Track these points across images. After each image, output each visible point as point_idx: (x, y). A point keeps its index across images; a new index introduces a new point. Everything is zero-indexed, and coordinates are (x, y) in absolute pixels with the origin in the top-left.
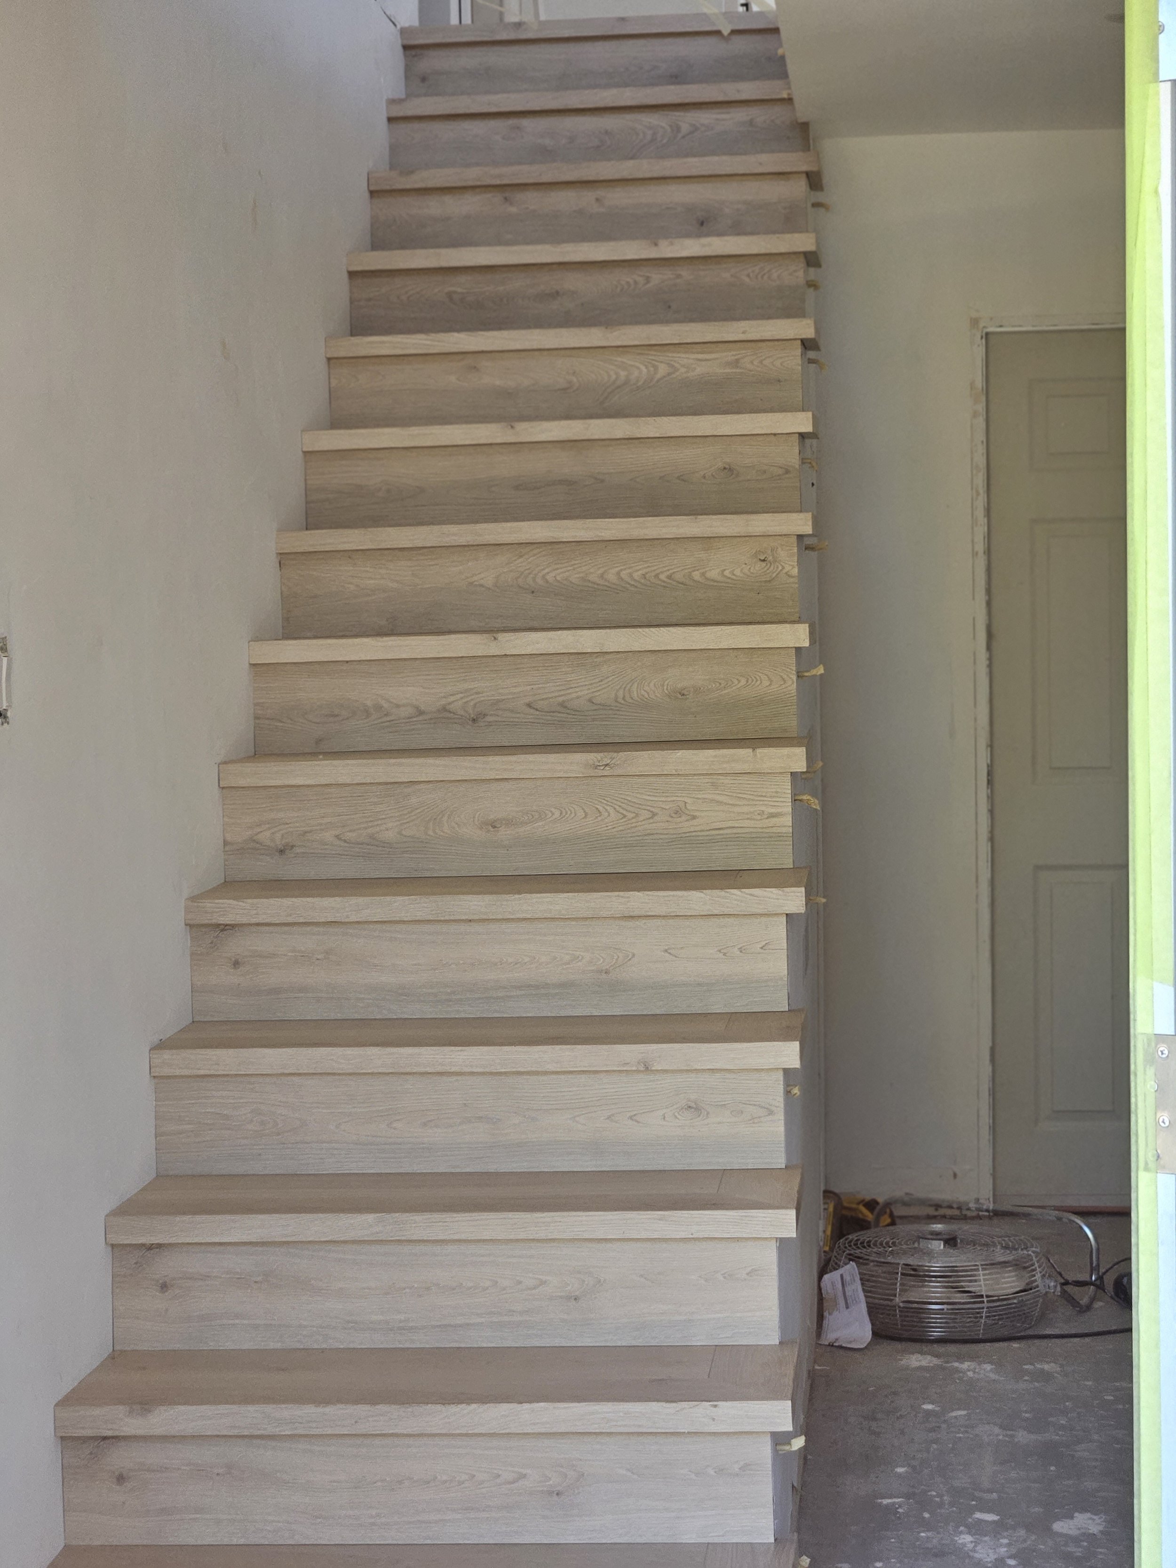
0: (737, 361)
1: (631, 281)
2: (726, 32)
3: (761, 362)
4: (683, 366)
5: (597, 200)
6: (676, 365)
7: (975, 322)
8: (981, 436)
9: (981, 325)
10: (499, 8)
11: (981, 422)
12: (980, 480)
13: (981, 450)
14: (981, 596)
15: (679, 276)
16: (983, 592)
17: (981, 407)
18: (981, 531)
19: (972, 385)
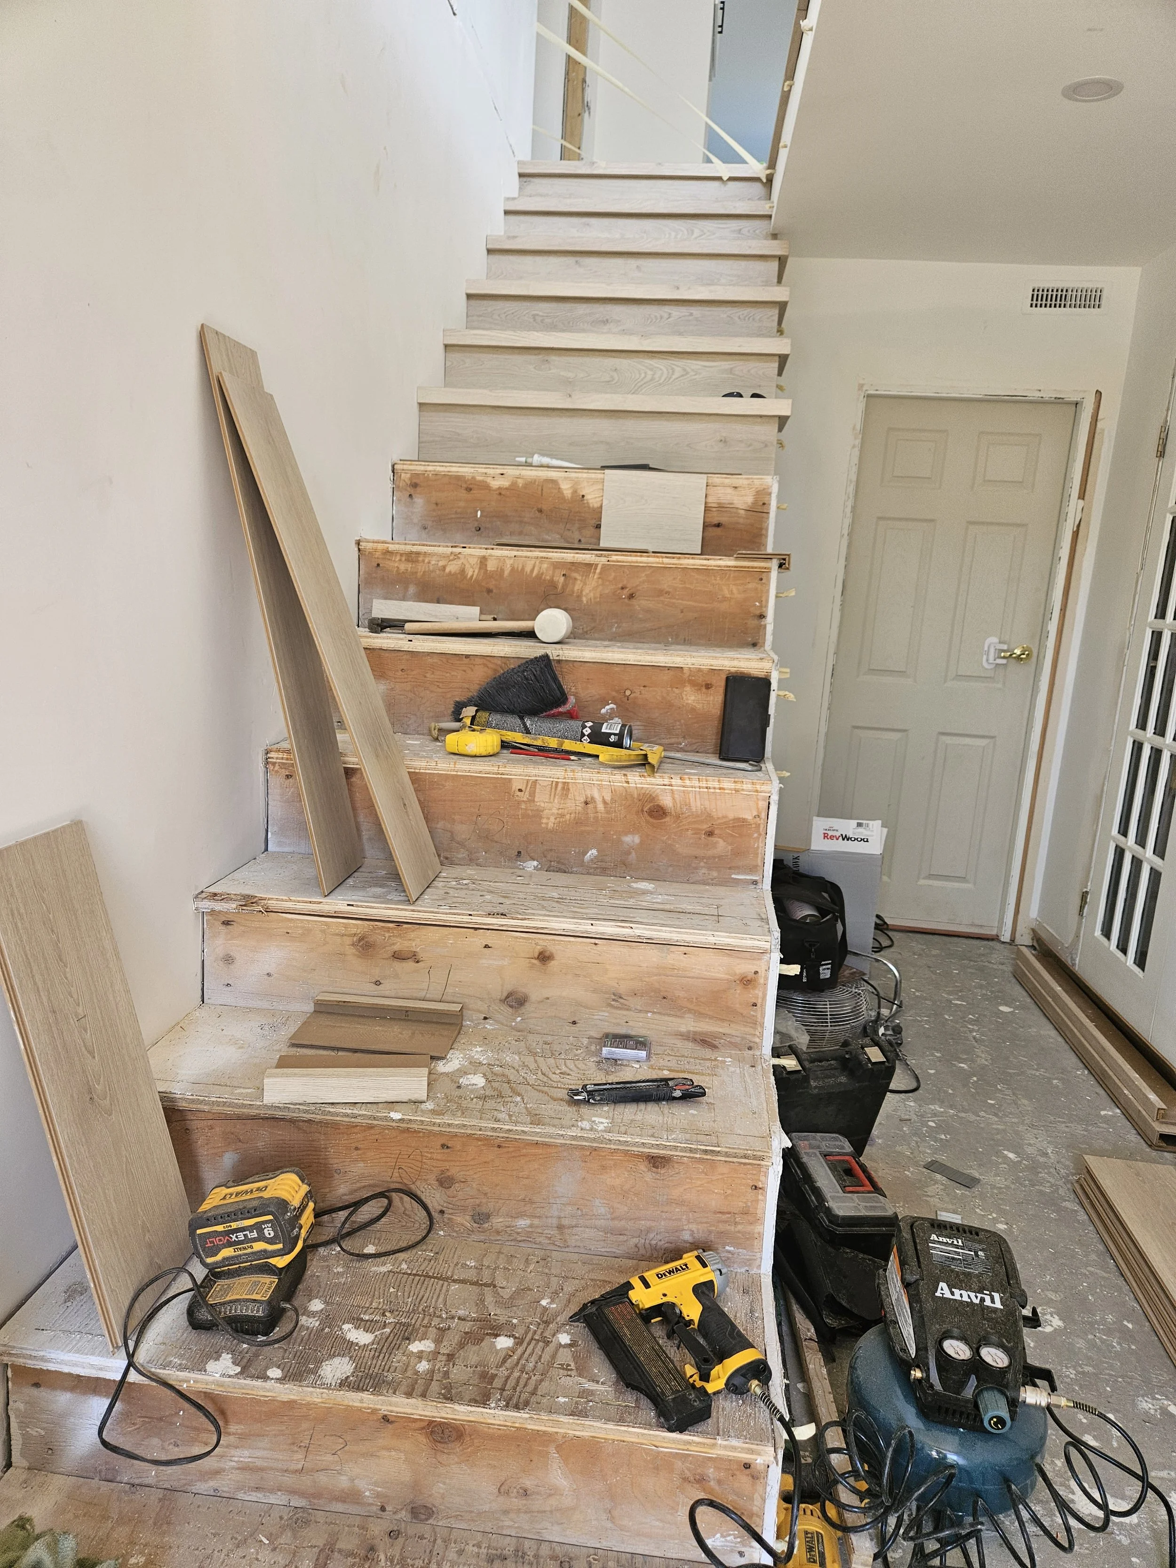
0: (731, 369)
1: (658, 316)
2: (725, 179)
3: (749, 371)
4: (693, 370)
5: (638, 267)
6: (688, 369)
7: (861, 386)
8: (856, 460)
9: (864, 389)
10: (577, 150)
11: (856, 452)
12: (851, 489)
13: (855, 469)
14: (842, 562)
15: (691, 314)
16: (844, 559)
17: (858, 442)
18: (848, 521)
19: (854, 428)
